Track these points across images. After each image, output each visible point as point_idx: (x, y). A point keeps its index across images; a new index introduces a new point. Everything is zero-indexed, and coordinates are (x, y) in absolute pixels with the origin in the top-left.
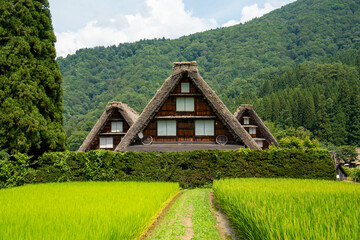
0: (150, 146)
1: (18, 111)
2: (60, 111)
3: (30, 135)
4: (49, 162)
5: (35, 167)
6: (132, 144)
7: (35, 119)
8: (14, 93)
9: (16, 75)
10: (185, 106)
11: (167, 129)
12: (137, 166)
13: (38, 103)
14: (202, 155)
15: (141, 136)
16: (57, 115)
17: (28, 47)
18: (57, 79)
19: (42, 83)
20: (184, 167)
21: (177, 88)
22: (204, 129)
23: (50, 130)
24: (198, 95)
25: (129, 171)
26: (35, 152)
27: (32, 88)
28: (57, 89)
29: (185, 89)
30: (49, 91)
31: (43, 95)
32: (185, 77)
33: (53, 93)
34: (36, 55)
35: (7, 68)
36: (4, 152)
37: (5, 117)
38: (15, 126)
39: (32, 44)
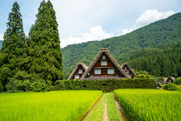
0: (92, 78)
1: (48, 66)
2: (62, 66)
3: (52, 74)
4: (58, 83)
5: (54, 85)
6: (86, 77)
7: (53, 69)
8: (47, 60)
9: (47, 54)
10: (104, 64)
11: (98, 72)
12: (88, 85)
13: (54, 63)
14: (110, 81)
15: (89, 74)
16: (60, 67)
17: (51, 45)
18: (61, 55)
19: (56, 57)
20: (104, 85)
21: (101, 57)
22: (111, 72)
23: (58, 72)
24: (108, 60)
25: (85, 87)
26: (53, 80)
27: (52, 59)
28: (61, 59)
29: (104, 58)
31: (56, 61)
32: (104, 54)
33: (59, 60)
34: (54, 48)
35: (45, 52)
36: (44, 80)
37: (44, 68)
38: (47, 71)
39: (53, 44)
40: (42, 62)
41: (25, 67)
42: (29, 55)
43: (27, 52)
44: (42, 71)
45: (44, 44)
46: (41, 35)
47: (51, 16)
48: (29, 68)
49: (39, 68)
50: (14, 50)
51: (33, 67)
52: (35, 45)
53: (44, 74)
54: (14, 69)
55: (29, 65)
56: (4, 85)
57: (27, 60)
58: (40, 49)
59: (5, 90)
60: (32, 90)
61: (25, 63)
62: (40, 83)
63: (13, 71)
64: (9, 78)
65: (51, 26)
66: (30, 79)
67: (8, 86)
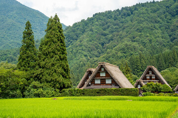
0: (92, 86)
1: (57, 77)
2: (68, 75)
3: (60, 84)
4: (64, 91)
5: (61, 93)
6: (87, 86)
7: (61, 79)
8: (55, 71)
9: (55, 66)
10: (103, 75)
11: (98, 82)
13: (62, 74)
15: (90, 84)
16: (67, 77)
17: (59, 58)
18: (67, 66)
19: (63, 68)
20: (98, 93)
21: (100, 69)
22: (109, 82)
23: (66, 82)
24: (106, 72)
26: (61, 89)
27: (60, 70)
28: (68, 69)
29: (103, 70)
30: (65, 70)
31: (63, 71)
32: (102, 66)
33: (66, 70)
34: (61, 60)
35: (53, 64)
36: (53, 88)
37: (53, 79)
38: (56, 81)
39: (60, 57)
40: (51, 74)
41: (38, 77)
42: (40, 67)
43: (39, 64)
44: (52, 80)
45: (53, 57)
46: (50, 50)
47: (58, 31)
48: (41, 78)
49: (49, 78)
50: (29, 64)
51: (44, 78)
52: (45, 58)
53: (53, 83)
54: (30, 79)
55: (41, 76)
56: (22, 93)
57: (39, 71)
58: (49, 61)
59: (24, 96)
60: (44, 97)
61: (38, 75)
62: (50, 90)
63: (29, 81)
64: (26, 87)
65: (58, 40)
66: (42, 88)
67: (26, 93)
